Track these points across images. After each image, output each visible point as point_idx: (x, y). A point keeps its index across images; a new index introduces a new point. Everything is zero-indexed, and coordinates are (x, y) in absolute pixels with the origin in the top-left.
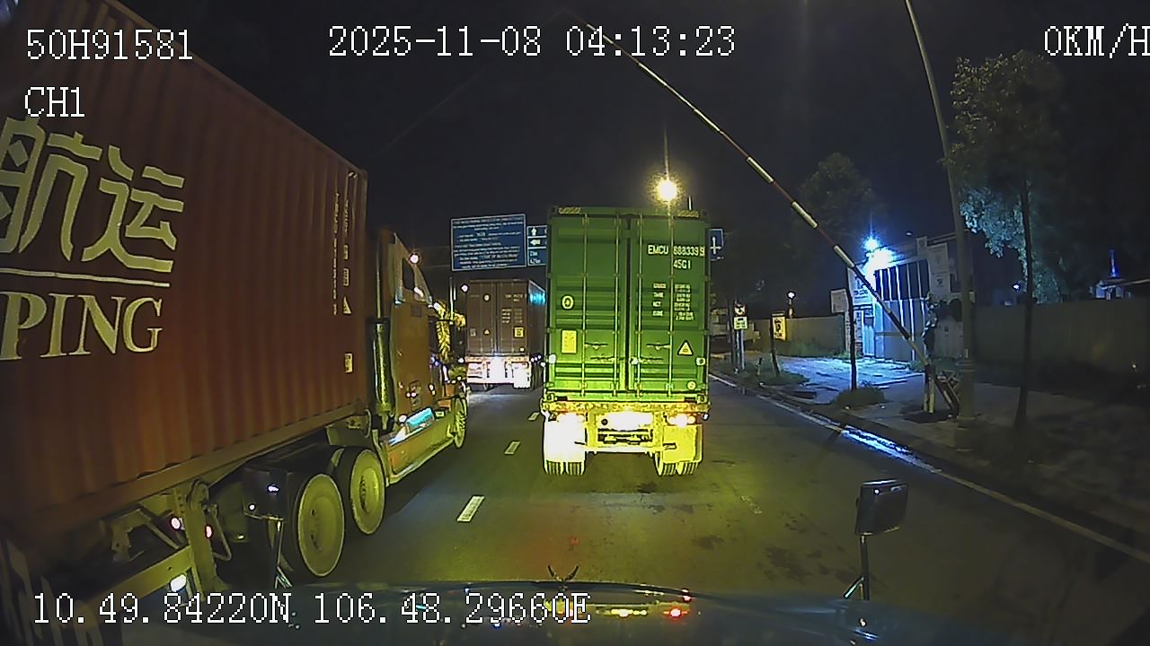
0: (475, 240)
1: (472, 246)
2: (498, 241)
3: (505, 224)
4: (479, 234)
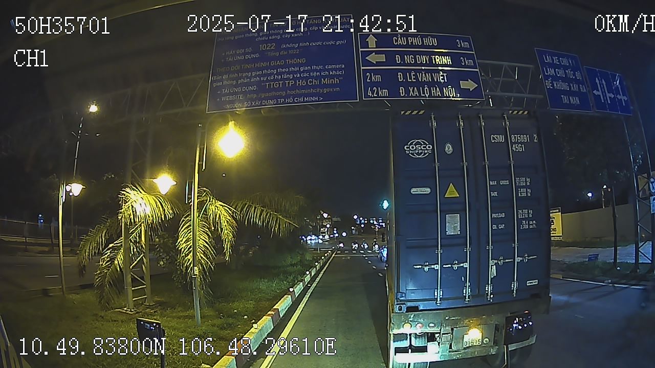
0: (256, 56)
1: (248, 66)
2: (298, 56)
3: (315, 28)
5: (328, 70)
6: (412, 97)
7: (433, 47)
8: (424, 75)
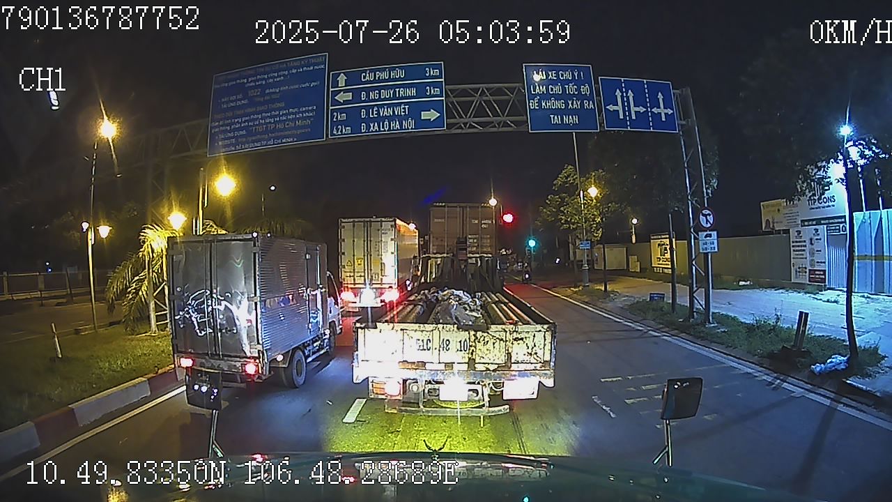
0: (245, 102)
1: (239, 112)
2: (279, 101)
3: (294, 71)
4: (251, 93)
5: (302, 112)
6: (372, 131)
7: (400, 79)
8: (386, 110)
